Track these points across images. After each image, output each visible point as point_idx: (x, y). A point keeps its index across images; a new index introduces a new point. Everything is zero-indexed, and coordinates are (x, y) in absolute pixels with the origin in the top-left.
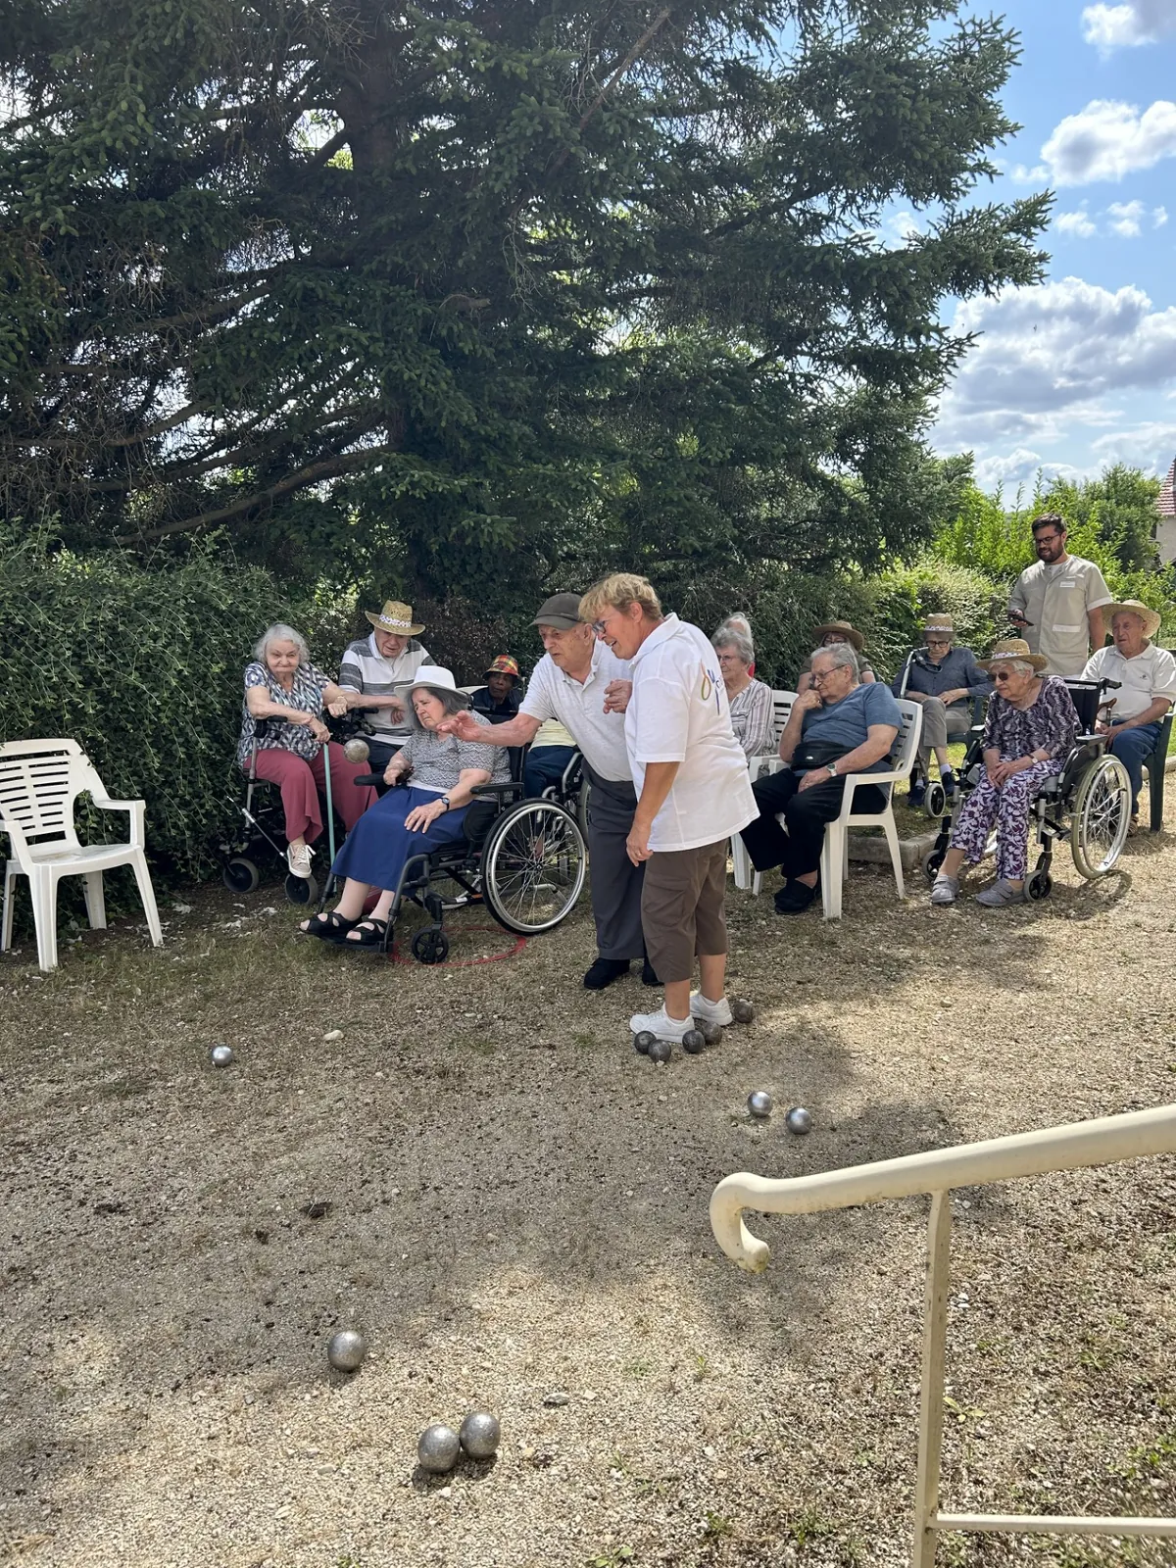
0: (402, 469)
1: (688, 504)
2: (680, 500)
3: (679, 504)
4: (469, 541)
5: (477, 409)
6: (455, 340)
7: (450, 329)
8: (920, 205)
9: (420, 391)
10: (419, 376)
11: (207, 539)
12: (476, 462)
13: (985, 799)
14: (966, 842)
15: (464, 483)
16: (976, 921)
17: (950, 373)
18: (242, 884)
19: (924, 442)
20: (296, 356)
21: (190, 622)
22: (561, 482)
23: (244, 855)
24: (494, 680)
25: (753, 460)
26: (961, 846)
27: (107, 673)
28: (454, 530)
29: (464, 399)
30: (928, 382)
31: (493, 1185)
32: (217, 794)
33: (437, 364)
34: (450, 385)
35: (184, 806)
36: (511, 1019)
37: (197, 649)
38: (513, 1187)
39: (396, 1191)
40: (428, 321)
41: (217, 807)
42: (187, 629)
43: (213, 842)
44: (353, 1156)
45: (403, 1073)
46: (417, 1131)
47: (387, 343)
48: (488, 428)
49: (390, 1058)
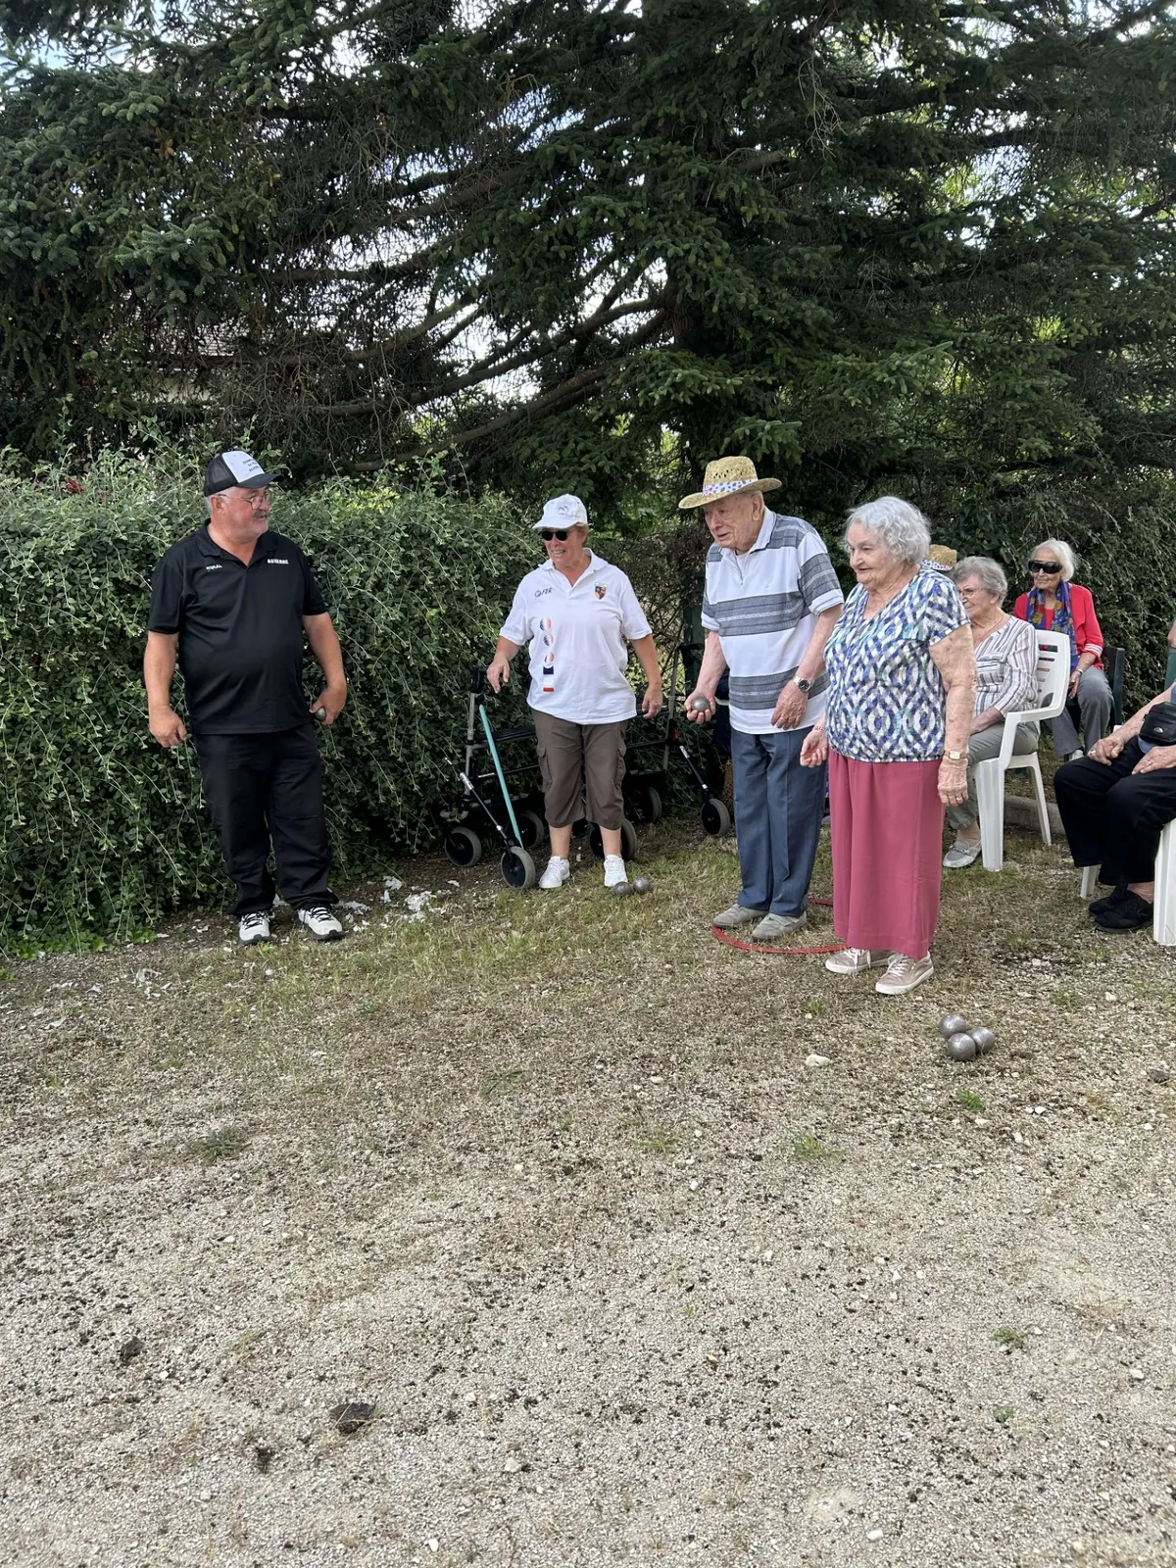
0: (664, 369)
2: (1025, 393)
3: (1024, 397)
5: (763, 290)
6: (738, 203)
7: (730, 191)
9: (688, 270)
10: (688, 252)
11: (434, 461)
12: (759, 358)
15: (738, 381)
18: (463, 856)
20: (546, 239)
21: (406, 559)
22: (865, 375)
23: (465, 823)
25: (1130, 340)
28: (727, 440)
29: (745, 280)
31: (610, 1411)
32: (436, 755)
33: (712, 236)
34: (726, 261)
35: (396, 769)
36: (713, 1096)
37: (412, 590)
38: (638, 1421)
39: (470, 1397)
40: (704, 182)
41: (434, 771)
42: (402, 567)
43: (436, 808)
44: (438, 1314)
45: (550, 1172)
46: (535, 1281)
47: (652, 214)
48: (775, 312)
49: (539, 1139)
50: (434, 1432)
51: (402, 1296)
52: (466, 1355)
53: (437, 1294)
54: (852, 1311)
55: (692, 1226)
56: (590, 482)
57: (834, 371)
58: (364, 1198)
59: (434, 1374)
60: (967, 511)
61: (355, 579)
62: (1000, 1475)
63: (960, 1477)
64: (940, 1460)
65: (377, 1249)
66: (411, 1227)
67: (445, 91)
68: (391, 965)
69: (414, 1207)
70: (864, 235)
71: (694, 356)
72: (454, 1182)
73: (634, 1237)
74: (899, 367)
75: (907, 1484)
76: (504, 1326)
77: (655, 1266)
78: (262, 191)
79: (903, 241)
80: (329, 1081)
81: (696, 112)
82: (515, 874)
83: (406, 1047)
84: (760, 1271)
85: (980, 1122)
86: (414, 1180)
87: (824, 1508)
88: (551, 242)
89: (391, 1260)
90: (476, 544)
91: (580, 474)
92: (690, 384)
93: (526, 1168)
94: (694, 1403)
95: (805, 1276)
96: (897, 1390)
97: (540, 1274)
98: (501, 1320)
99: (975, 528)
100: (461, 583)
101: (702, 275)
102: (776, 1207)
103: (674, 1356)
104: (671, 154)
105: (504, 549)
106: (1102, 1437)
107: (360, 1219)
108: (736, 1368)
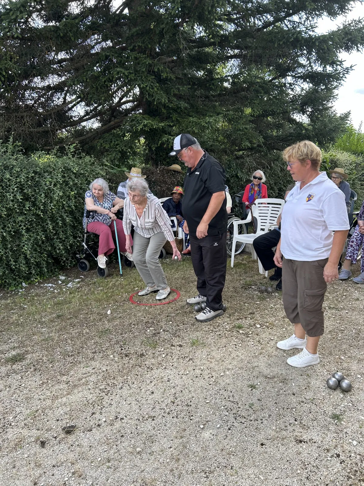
0: (141, 120)
1: (246, 131)
2: (243, 129)
3: (242, 130)
4: (165, 146)
5: (169, 98)
6: (160, 72)
7: (158, 69)
9: (147, 91)
10: (147, 86)
11: (71, 147)
12: (168, 118)
15: (163, 124)
17: (344, 80)
18: (84, 268)
19: (332, 107)
20: (103, 80)
21: (64, 177)
22: (199, 124)
24: (174, 195)
25: (270, 115)
26: (348, 258)
27: (33, 195)
28: (160, 142)
29: (163, 95)
30: (335, 84)
31: (145, 418)
32: (75, 237)
33: (153, 82)
34: (158, 89)
36: (167, 331)
37: (66, 186)
38: (153, 420)
39: (104, 420)
40: (150, 65)
41: (74, 242)
42: (62, 179)
43: (75, 254)
44: (92, 398)
45: (121, 356)
46: (120, 386)
47: (135, 74)
48: (173, 105)
49: (117, 348)
50: (94, 430)
51: (80, 395)
52: (102, 409)
53: (91, 393)
54: (210, 384)
55: (164, 367)
56: (119, 154)
57: (190, 122)
58: (66, 369)
59: (92, 415)
60: (228, 163)
61: (48, 183)
62: (251, 421)
63: (241, 422)
64: (236, 419)
65: (71, 383)
66: (80, 376)
67: (71, 35)
68: (65, 302)
69: (80, 371)
70: (197, 83)
71: (149, 116)
72: (93, 363)
73: (147, 372)
74: (209, 122)
75: (228, 426)
76: (112, 400)
77: (154, 379)
78: (13, 62)
79: (208, 85)
80: (49, 337)
81: (147, 45)
82: (102, 273)
83: (73, 325)
84: (184, 377)
85: (241, 332)
86: (80, 363)
87: (207, 434)
88: (105, 82)
89: (75, 386)
90: (86, 172)
91: (116, 151)
92: (149, 125)
93: (114, 356)
94: (169, 413)
95: (196, 377)
96: (223, 403)
97: (121, 384)
98: (111, 398)
99: (231, 168)
100: (81, 184)
101: (151, 93)
102: (187, 359)
103: (162, 402)
104: (140, 57)
105: (94, 173)
106: (276, 408)
107: (64, 375)
108: (179, 403)
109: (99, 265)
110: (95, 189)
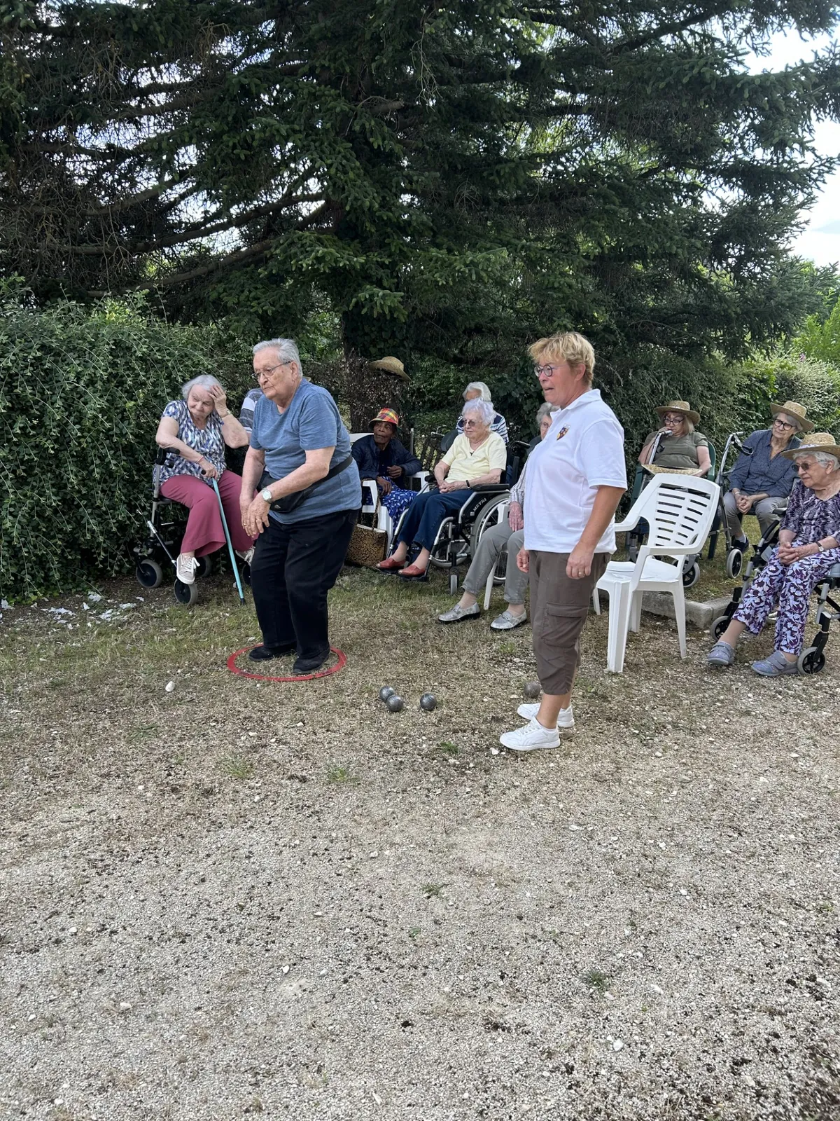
0: (311, 246)
1: (567, 290)
3: (559, 290)
4: (364, 311)
6: (368, 135)
7: (363, 126)
8: (806, 35)
9: (330, 179)
10: (330, 165)
11: (139, 295)
12: (381, 245)
13: (771, 581)
14: (747, 617)
16: (744, 689)
17: (819, 188)
18: (149, 580)
19: (789, 250)
20: (231, 144)
21: (114, 365)
22: (449, 265)
23: (150, 556)
24: (377, 428)
25: (636, 258)
26: (742, 619)
27: (36, 402)
28: (354, 300)
29: (369, 189)
30: (801, 197)
31: (166, 937)
32: (132, 508)
33: (349, 156)
34: (358, 176)
35: (101, 516)
36: (285, 743)
37: (117, 387)
38: (183, 942)
39: (74, 930)
40: (345, 117)
41: (129, 518)
42: (110, 370)
43: (132, 544)
44: (63, 879)
45: (161, 790)
46: (135, 858)
47: (307, 135)
48: (391, 214)
49: (160, 770)
50: (43, 952)
51: (40, 869)
52: (77, 905)
53: (66, 867)
54: (338, 875)
55: (249, 824)
56: (258, 320)
57: (431, 260)
58: (28, 805)
59: (50, 917)
60: (521, 364)
61: (72, 376)
62: (403, 967)
63: (378, 969)
64: (369, 959)
65: (29, 839)
66: (53, 825)
67: (158, 29)
68: (82, 653)
69: (63, 812)
70: (459, 167)
71: (336, 238)
72: (94, 798)
73: (208, 831)
74: (472, 262)
75: (344, 973)
76: (107, 886)
77: (218, 849)
78: (15, 85)
79: (485, 174)
80: (18, 730)
81: (343, 67)
82: (184, 594)
83: (78, 708)
84: (286, 852)
85: (452, 761)
86: (66, 795)
87: (290, 989)
88: (234, 147)
89: (37, 846)
90: (167, 358)
91: (251, 314)
92: (327, 259)
93: (146, 789)
94: (223, 931)
95: (315, 854)
96: (353, 921)
97: (140, 854)
98: (105, 883)
99: (527, 376)
100: (154, 384)
101: (340, 183)
102: (307, 813)
103: (217, 903)
104: (324, 95)
105: (189, 363)
106: (469, 945)
107: (21, 820)
108: (255, 910)
109: (178, 575)
110: (196, 400)
